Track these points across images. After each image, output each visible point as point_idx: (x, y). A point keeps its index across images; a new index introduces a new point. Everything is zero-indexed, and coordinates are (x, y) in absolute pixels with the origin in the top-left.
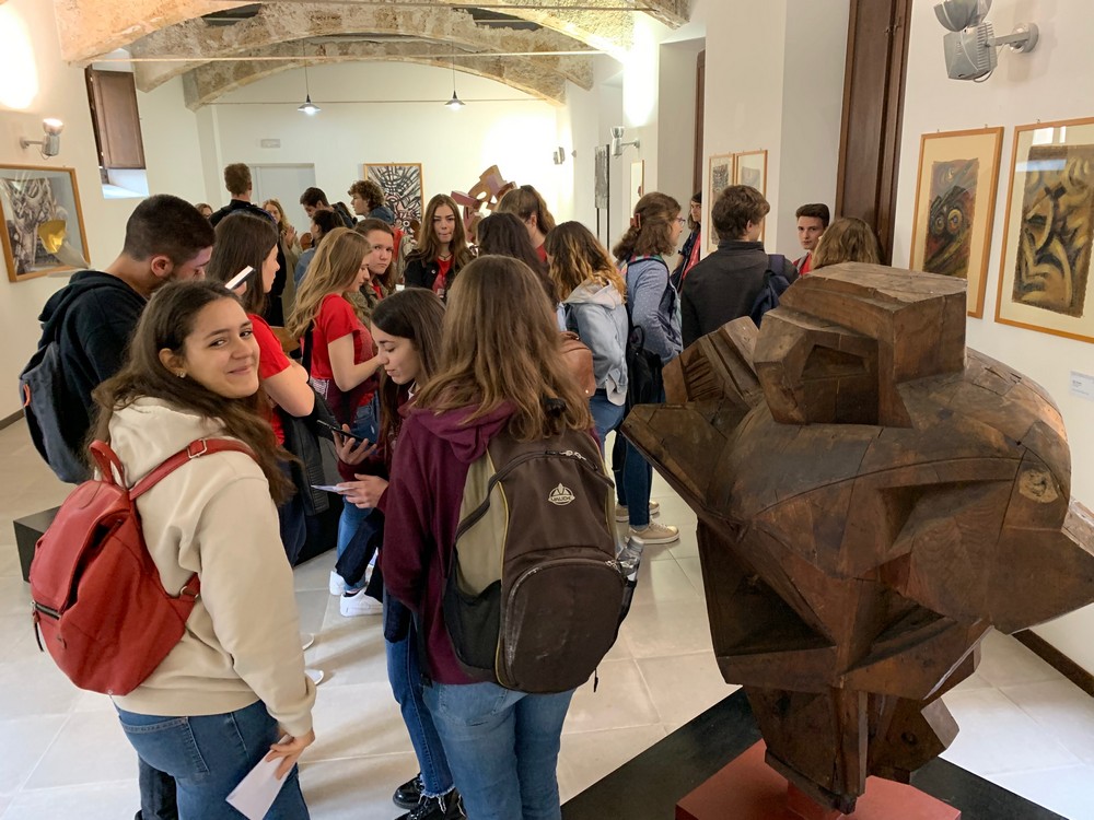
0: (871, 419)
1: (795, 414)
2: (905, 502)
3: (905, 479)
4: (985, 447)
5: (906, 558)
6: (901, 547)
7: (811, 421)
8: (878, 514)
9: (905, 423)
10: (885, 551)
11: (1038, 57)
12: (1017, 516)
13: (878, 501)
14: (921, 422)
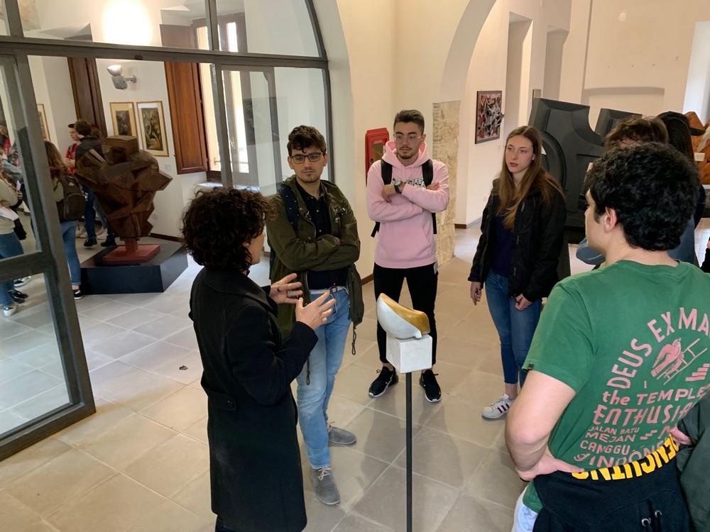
0: (125, 161)
1: (112, 163)
2: (136, 173)
3: (134, 169)
4: (145, 162)
5: (137, 183)
6: (137, 180)
7: (116, 163)
8: (132, 176)
9: (132, 161)
10: (134, 181)
11: (137, 84)
12: (153, 172)
13: (131, 174)
14: (135, 159)
